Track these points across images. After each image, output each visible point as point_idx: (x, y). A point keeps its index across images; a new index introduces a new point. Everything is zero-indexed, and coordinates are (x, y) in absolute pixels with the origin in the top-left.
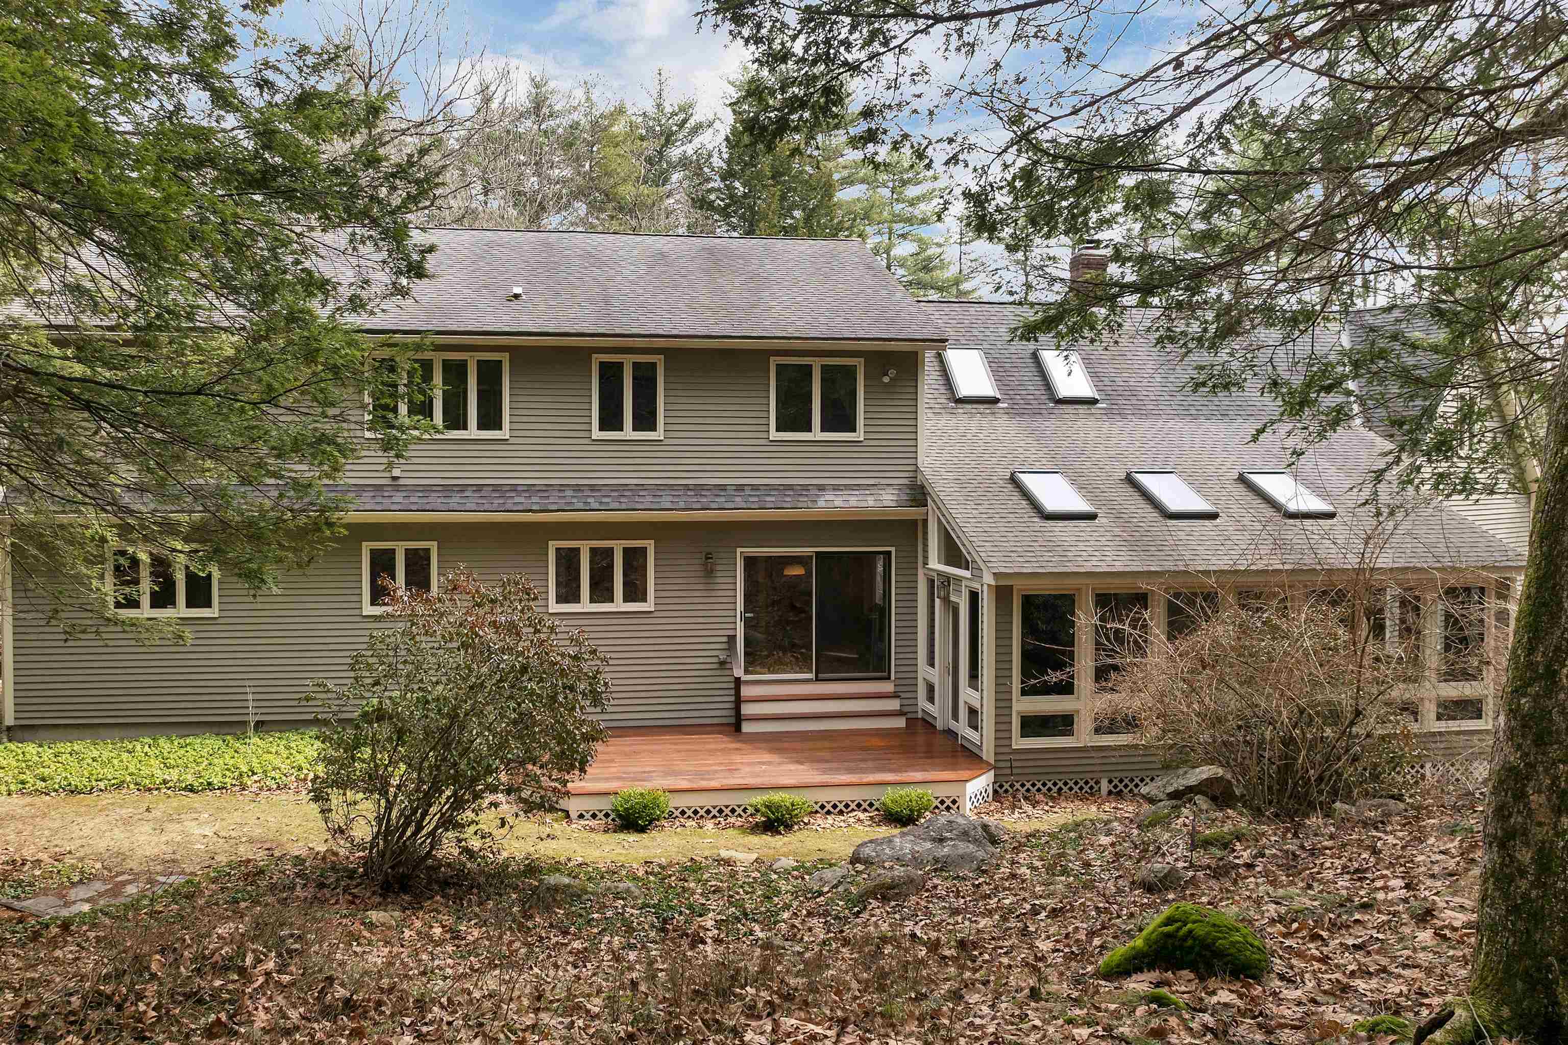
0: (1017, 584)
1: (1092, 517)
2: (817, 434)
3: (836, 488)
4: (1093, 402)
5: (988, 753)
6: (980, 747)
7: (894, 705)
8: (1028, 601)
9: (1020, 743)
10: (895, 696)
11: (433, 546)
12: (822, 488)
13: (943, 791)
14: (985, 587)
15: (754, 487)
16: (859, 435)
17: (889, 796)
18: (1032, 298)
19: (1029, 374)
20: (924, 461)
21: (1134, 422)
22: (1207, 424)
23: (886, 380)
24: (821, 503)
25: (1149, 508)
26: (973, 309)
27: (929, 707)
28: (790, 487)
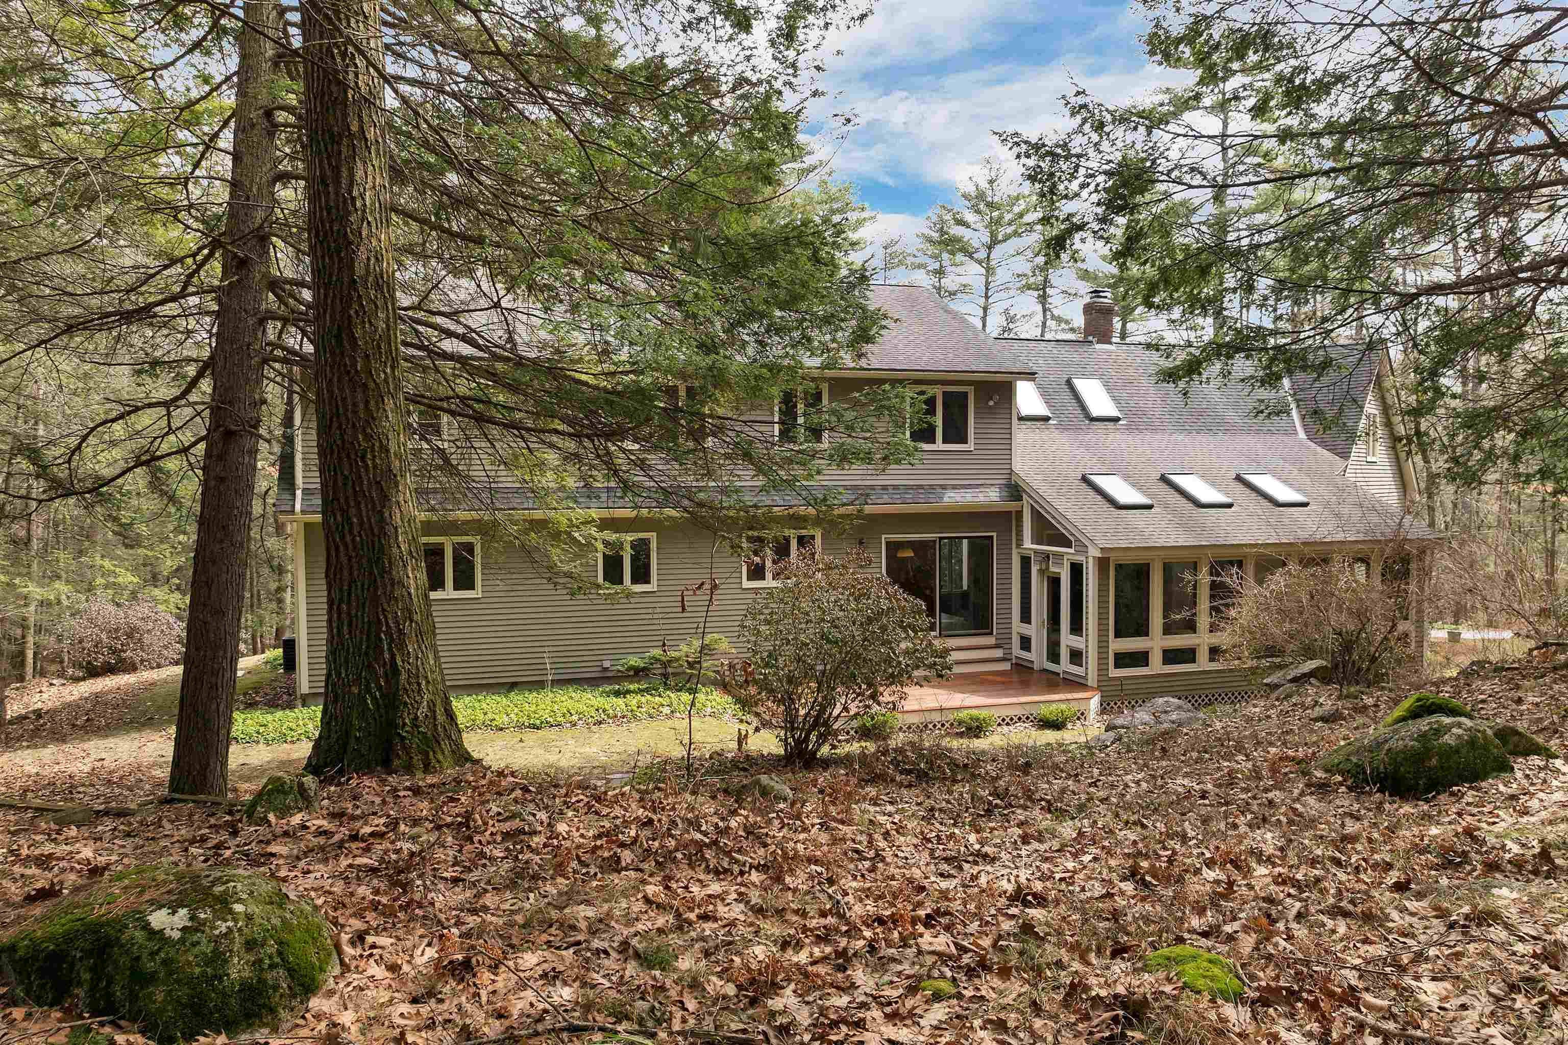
0: (1112, 556)
1: (1150, 507)
2: (939, 445)
3: (954, 487)
4: (1116, 420)
5: (1092, 680)
6: (1085, 678)
7: (999, 653)
8: (1119, 567)
9: (1114, 673)
10: (997, 646)
11: (652, 536)
12: (944, 487)
13: (1075, 706)
14: (1091, 560)
15: (895, 487)
16: (970, 446)
17: (1046, 711)
18: (1048, 336)
19: (1067, 396)
20: (1017, 466)
21: (1148, 436)
22: (1199, 437)
23: (991, 403)
24: (946, 499)
25: (1184, 501)
26: (1017, 344)
27: (1024, 654)
28: (921, 487)
